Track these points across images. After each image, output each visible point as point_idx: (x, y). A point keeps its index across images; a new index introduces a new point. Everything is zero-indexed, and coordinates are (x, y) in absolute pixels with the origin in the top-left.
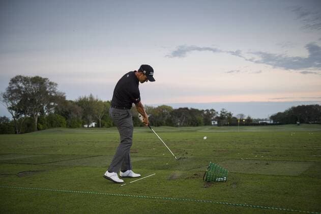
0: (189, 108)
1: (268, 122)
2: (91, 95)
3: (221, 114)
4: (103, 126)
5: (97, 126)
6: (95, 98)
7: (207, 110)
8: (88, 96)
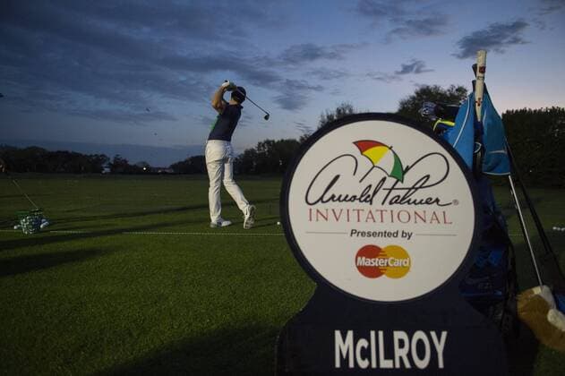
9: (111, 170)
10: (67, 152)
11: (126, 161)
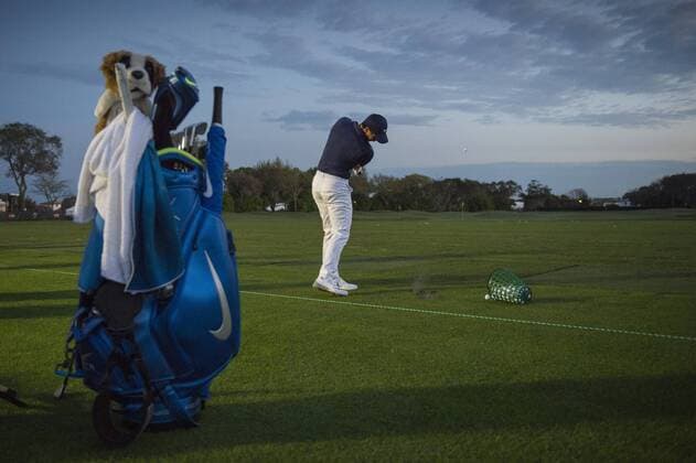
0: (462, 179)
1: (621, 204)
2: (278, 159)
3: (529, 190)
4: (300, 208)
5: (291, 208)
6: (284, 163)
7: (501, 183)
8: (272, 160)
9: (525, 205)
10: (458, 180)
11: (547, 190)
